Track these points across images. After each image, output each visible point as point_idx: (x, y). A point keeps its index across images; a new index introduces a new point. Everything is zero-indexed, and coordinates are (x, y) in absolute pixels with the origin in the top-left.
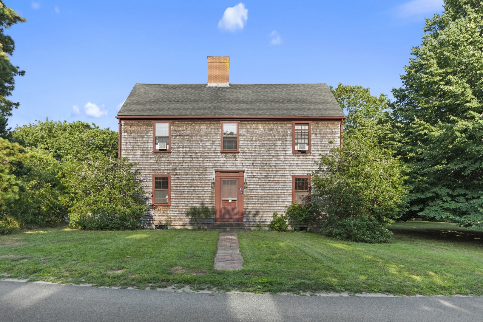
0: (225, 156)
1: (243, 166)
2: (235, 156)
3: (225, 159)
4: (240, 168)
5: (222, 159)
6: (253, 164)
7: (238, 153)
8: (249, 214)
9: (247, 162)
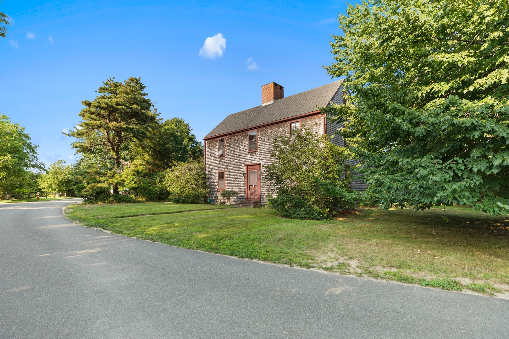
0: (251, 154)
1: (260, 160)
2: (256, 154)
3: (250, 157)
4: (258, 162)
5: (249, 157)
6: (265, 158)
7: (257, 151)
8: (264, 195)
9: (262, 157)
